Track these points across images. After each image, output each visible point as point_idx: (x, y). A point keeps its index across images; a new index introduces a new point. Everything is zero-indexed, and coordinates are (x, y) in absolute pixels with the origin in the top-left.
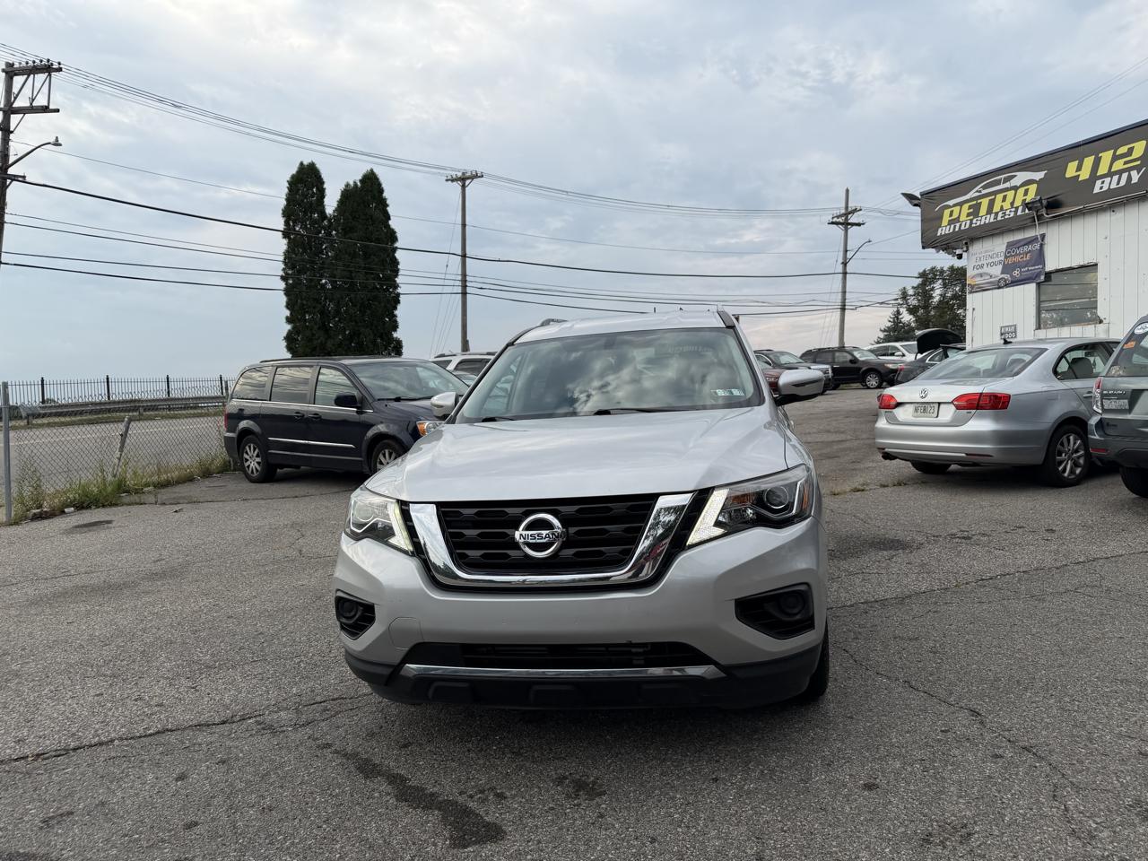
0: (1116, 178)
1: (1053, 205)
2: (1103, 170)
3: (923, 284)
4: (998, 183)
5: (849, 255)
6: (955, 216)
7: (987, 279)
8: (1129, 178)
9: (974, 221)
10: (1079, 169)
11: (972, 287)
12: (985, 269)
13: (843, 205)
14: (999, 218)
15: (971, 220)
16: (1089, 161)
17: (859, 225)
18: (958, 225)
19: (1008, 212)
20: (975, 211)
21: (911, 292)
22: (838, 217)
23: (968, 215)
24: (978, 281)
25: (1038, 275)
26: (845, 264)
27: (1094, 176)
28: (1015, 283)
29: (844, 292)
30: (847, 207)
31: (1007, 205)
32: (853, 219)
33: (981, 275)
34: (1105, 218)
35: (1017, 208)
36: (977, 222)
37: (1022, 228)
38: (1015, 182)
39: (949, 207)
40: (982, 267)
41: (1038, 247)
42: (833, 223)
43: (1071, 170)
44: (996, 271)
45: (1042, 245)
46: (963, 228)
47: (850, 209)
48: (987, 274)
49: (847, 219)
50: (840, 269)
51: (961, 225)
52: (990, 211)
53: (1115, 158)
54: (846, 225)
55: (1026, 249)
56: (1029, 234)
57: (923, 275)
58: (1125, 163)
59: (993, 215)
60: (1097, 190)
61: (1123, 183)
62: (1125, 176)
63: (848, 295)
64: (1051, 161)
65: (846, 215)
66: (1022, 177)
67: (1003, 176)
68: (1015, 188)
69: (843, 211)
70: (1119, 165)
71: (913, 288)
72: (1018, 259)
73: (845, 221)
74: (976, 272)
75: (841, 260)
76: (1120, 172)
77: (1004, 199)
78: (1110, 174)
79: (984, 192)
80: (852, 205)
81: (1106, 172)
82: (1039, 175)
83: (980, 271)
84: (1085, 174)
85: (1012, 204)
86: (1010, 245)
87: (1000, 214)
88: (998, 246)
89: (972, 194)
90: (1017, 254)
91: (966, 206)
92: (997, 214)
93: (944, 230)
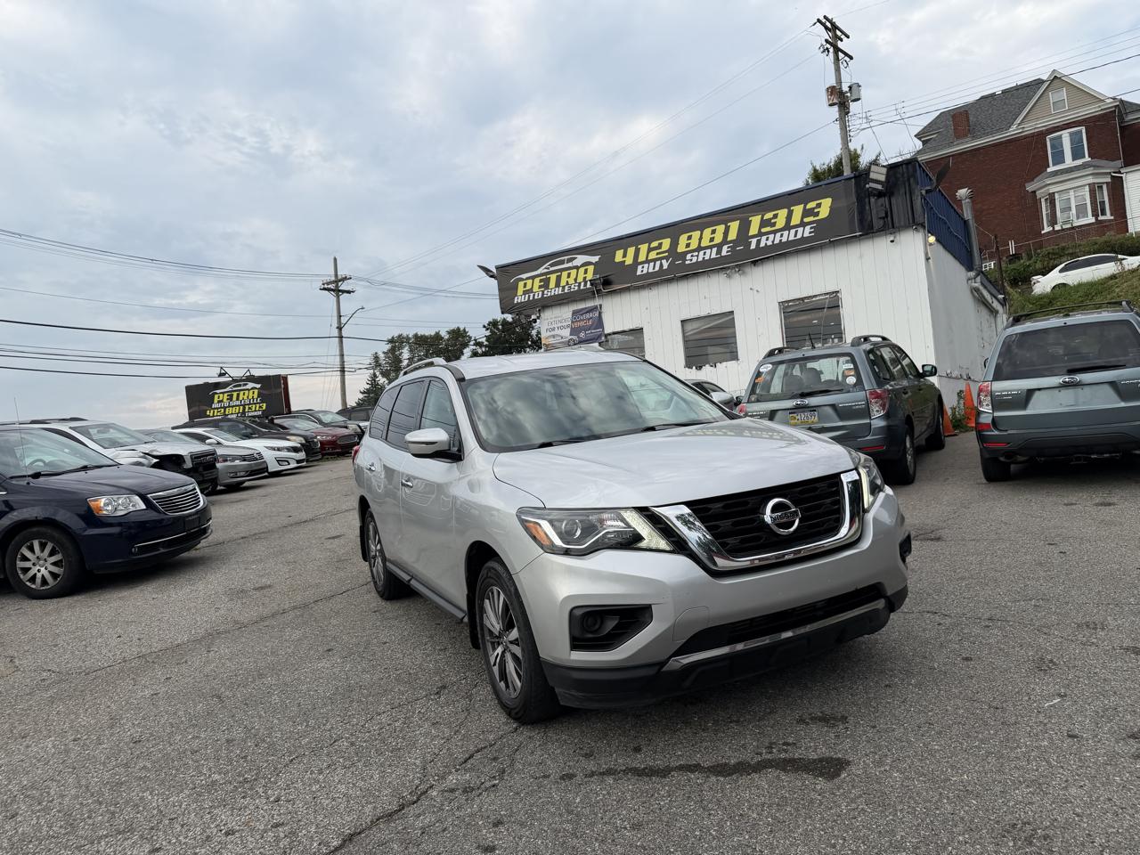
0: (652, 264)
1: (607, 282)
2: (642, 258)
3: (392, 350)
4: (562, 262)
5: (343, 320)
6: (528, 287)
7: (558, 340)
8: (661, 265)
9: (546, 292)
10: (625, 256)
11: (547, 346)
12: (556, 332)
13: (333, 273)
14: (566, 291)
15: (543, 292)
16: (631, 251)
17: (349, 292)
18: (532, 295)
19: (573, 286)
20: (545, 283)
21: (382, 356)
22: (328, 284)
23: (540, 287)
24: (551, 341)
25: (600, 336)
26: (340, 328)
27: (636, 263)
28: (581, 342)
29: (342, 355)
30: (336, 275)
31: (571, 281)
32: (343, 286)
33: (554, 336)
34: (645, 294)
35: (580, 283)
36: (548, 294)
37: (583, 299)
38: (575, 263)
39: (522, 279)
40: (553, 329)
41: (597, 314)
42: (324, 289)
43: (619, 257)
44: (566, 333)
45: (600, 313)
46: (536, 297)
47: (340, 277)
48: (559, 336)
49: (337, 286)
50: (336, 333)
51: (534, 295)
52: (558, 284)
53: (650, 250)
54: (338, 292)
55: (588, 316)
56: (590, 304)
57: (391, 341)
58: (657, 254)
59: (561, 288)
60: (639, 273)
61: (657, 268)
62: (658, 263)
63: (346, 358)
64: (604, 249)
65: (336, 282)
66: (581, 259)
67: (566, 257)
68: (577, 268)
69: (333, 279)
70: (653, 255)
71: (384, 353)
72: (582, 324)
73: (336, 287)
74: (549, 334)
75: (335, 325)
76: (654, 260)
77: (569, 276)
78: (648, 261)
79: (551, 269)
80: (341, 273)
81: (644, 259)
82: (595, 259)
83: (553, 333)
84: (629, 260)
85: (576, 280)
86: (574, 313)
87: (567, 288)
88: (565, 313)
89: (541, 270)
90: (581, 320)
91: (537, 280)
92: (564, 287)
93: (520, 298)
